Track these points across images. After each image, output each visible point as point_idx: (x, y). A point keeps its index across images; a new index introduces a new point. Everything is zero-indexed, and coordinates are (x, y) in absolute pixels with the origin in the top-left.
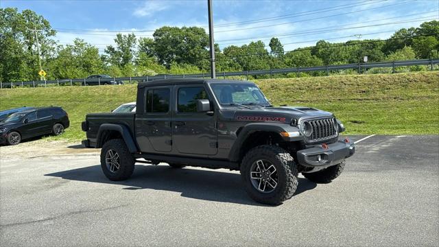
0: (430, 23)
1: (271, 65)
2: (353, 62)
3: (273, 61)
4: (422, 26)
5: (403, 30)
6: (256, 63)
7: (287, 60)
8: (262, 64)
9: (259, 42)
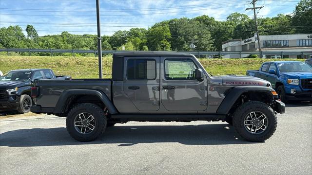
0: (135, 29)
1: (28, 46)
2: (93, 49)
3: (30, 43)
4: (130, 30)
5: (120, 32)
6: (16, 44)
7: (41, 43)
8: (21, 44)
9: (17, 27)
